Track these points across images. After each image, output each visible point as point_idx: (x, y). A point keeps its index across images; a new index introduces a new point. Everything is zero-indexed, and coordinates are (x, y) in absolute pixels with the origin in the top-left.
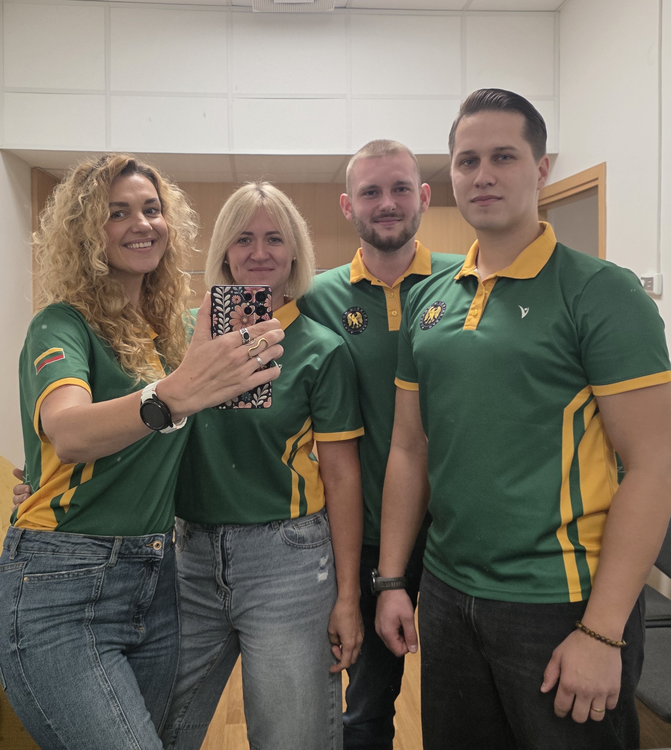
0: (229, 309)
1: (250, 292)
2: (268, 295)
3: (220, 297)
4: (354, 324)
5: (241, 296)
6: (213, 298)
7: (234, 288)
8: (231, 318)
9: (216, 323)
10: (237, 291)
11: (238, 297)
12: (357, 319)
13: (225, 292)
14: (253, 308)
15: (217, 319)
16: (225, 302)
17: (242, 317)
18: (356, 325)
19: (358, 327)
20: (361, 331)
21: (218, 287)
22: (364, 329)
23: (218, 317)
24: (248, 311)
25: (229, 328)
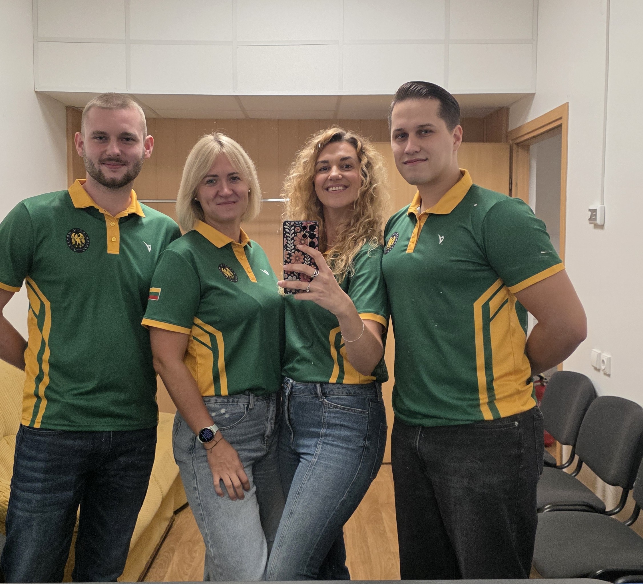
0: (293, 235)
1: (305, 225)
2: (317, 227)
3: (288, 228)
4: (77, 243)
5: (300, 227)
6: (284, 229)
7: (296, 223)
8: (294, 241)
9: (286, 243)
10: (298, 224)
11: (299, 228)
12: (80, 239)
13: (291, 225)
14: (308, 234)
15: (286, 241)
16: (291, 231)
17: (301, 240)
18: (79, 244)
19: (81, 246)
20: (83, 250)
21: (287, 222)
22: (86, 248)
23: (287, 240)
24: (304, 236)
25: (293, 247)
